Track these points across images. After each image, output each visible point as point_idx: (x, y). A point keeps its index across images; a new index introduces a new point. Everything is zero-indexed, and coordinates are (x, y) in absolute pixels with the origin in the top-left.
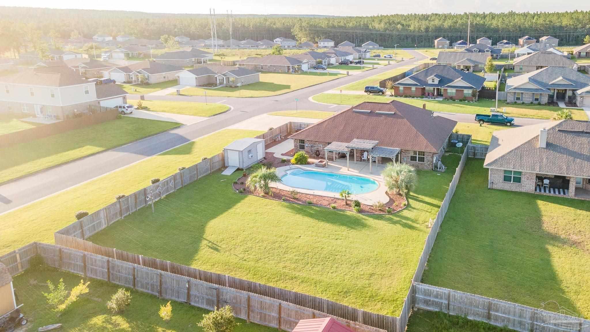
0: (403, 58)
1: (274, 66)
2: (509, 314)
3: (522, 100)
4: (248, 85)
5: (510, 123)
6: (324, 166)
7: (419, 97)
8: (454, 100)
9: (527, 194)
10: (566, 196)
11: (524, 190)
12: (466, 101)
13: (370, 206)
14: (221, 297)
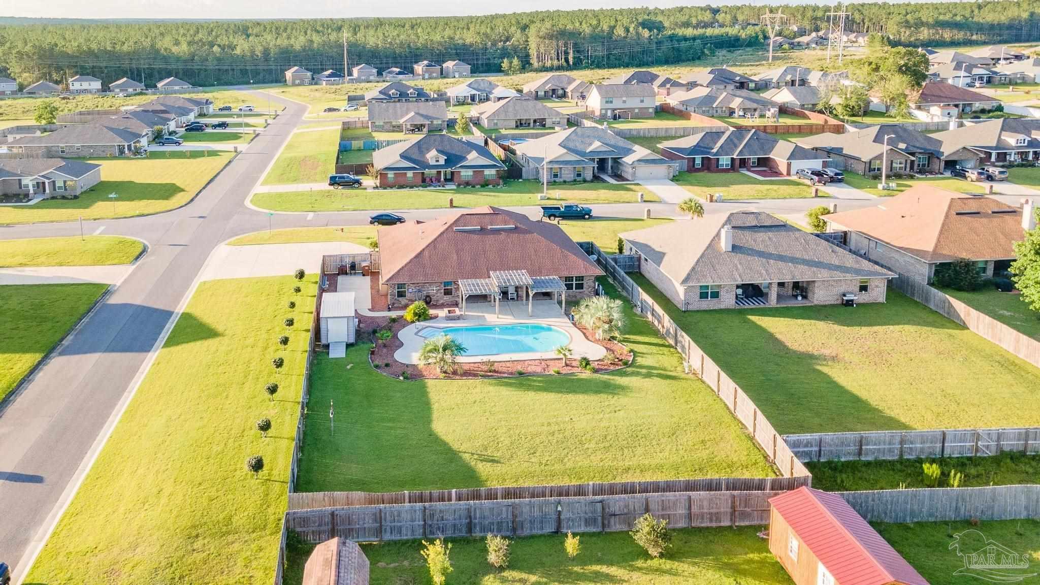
0: (276, 111)
1: (91, 147)
2: (880, 444)
3: (561, 177)
4: (92, 190)
5: (589, 215)
6: (458, 318)
7: (420, 186)
8: (473, 187)
9: (727, 311)
10: (767, 306)
11: (722, 307)
12: (491, 186)
13: (597, 361)
14: (607, 510)
